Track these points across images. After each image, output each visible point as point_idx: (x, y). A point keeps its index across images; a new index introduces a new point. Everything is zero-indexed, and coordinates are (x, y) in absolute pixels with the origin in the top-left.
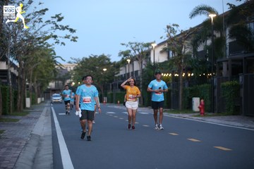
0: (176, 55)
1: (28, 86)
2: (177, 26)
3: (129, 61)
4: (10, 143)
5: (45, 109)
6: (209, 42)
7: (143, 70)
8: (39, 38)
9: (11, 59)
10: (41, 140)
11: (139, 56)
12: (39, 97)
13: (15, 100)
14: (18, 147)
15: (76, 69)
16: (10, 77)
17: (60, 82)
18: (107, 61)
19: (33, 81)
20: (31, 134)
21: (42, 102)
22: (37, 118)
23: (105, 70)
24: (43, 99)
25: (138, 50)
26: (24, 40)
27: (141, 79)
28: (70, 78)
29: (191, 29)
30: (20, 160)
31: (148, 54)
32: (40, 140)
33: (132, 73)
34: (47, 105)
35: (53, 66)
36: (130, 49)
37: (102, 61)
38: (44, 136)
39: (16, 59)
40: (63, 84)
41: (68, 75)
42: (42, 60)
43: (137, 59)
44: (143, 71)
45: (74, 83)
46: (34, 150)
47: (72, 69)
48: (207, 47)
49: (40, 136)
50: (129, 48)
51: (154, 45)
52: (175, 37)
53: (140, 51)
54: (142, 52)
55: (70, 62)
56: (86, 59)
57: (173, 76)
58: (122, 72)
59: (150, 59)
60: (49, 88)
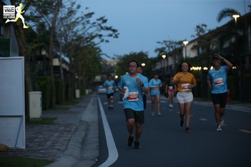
0: (205, 51)
1: (77, 80)
2: (205, 26)
3: (164, 56)
4: (63, 128)
5: (92, 100)
6: (233, 40)
7: (176, 64)
8: (87, 38)
9: (63, 56)
10: (89, 126)
11: (173, 52)
12: (87, 88)
13: (67, 91)
14: (69, 131)
15: (119, 64)
16: (62, 72)
17: (105, 76)
18: (145, 57)
19: (82, 75)
20: (81, 121)
21: (89, 93)
22: (85, 107)
24: (91, 91)
25: (172, 47)
26: (73, 40)
28: (113, 72)
29: (218, 28)
30: (71, 143)
31: (180, 50)
32: (87, 126)
33: (167, 67)
34: (94, 95)
35: (99, 62)
37: (141, 57)
38: (92, 122)
39: (67, 56)
41: (111, 70)
42: (90, 57)
43: (171, 55)
46: (83, 134)
47: (115, 63)
48: (231, 44)
49: (87, 122)
50: (164, 46)
51: (185, 43)
52: (204, 36)
54: (175, 49)
55: (113, 58)
56: (127, 56)
57: (202, 69)
58: (158, 67)
59: (182, 55)
60: (95, 81)
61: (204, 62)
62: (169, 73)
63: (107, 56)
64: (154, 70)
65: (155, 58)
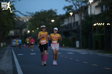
3: (71, 14)
5: (7, 51)
11: (79, 10)
12: (2, 42)
15: (31, 21)
17: (18, 31)
18: (54, 14)
21: (4, 46)
23: (53, 21)
24: (5, 44)
25: (78, 5)
27: (81, 28)
28: (26, 27)
31: (86, 8)
33: (74, 23)
34: (8, 48)
35: (13, 19)
36: (72, 5)
37: (51, 14)
40: (21, 32)
41: (24, 25)
43: (77, 13)
44: (82, 21)
45: (29, 32)
47: (27, 20)
51: (91, 1)
53: (80, 6)
54: (82, 7)
55: (25, 16)
56: (38, 13)
57: (106, 24)
58: (66, 23)
59: (87, 12)
60: (9, 35)
61: (107, 18)
62: (75, 28)
63: (21, 13)
64: (62, 25)
65: (64, 15)
